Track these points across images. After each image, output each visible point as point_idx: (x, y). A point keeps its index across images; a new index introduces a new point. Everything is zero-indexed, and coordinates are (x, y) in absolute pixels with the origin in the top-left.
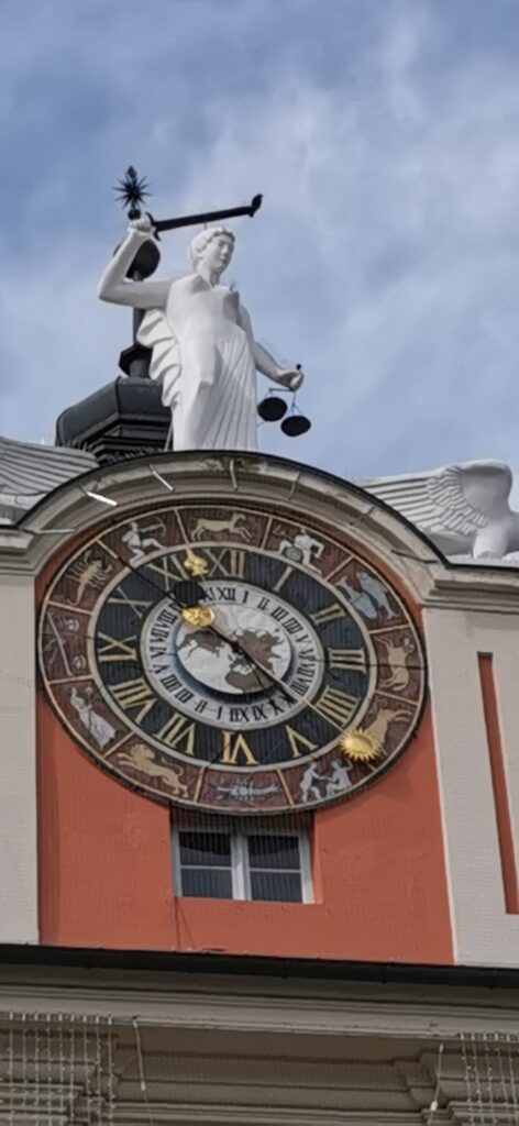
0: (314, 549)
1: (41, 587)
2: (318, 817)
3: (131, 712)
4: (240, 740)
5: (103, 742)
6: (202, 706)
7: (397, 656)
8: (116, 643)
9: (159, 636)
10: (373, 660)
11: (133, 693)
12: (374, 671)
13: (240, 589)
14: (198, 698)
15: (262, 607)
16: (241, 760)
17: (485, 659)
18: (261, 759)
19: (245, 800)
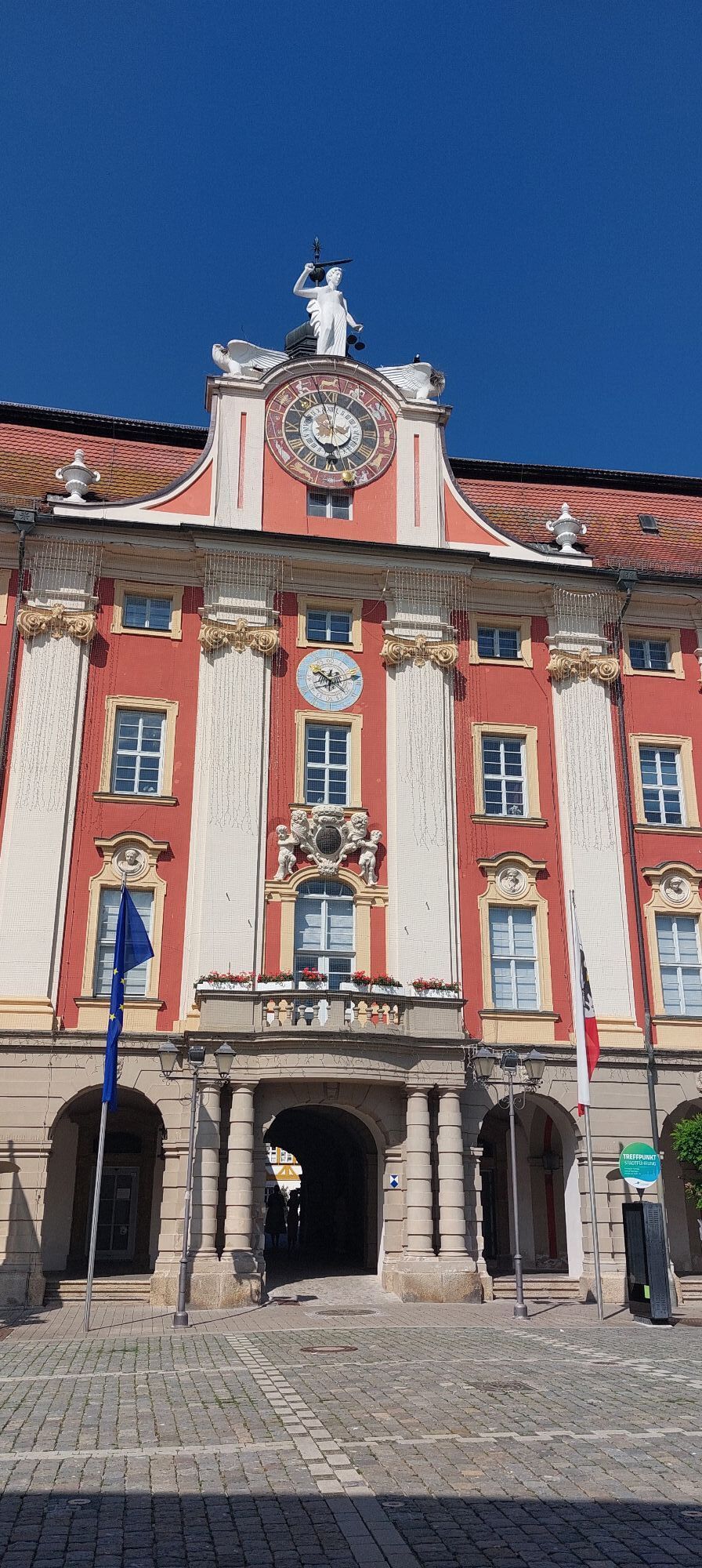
1: (267, 403)
2: (355, 492)
3: (296, 451)
4: (332, 463)
5: (286, 461)
6: (320, 449)
7: (387, 434)
8: (292, 425)
9: (307, 424)
10: (379, 435)
11: (295, 443)
12: (378, 439)
13: (335, 407)
14: (319, 446)
15: (343, 414)
16: (332, 470)
17: (417, 437)
18: (338, 470)
19: (331, 484)
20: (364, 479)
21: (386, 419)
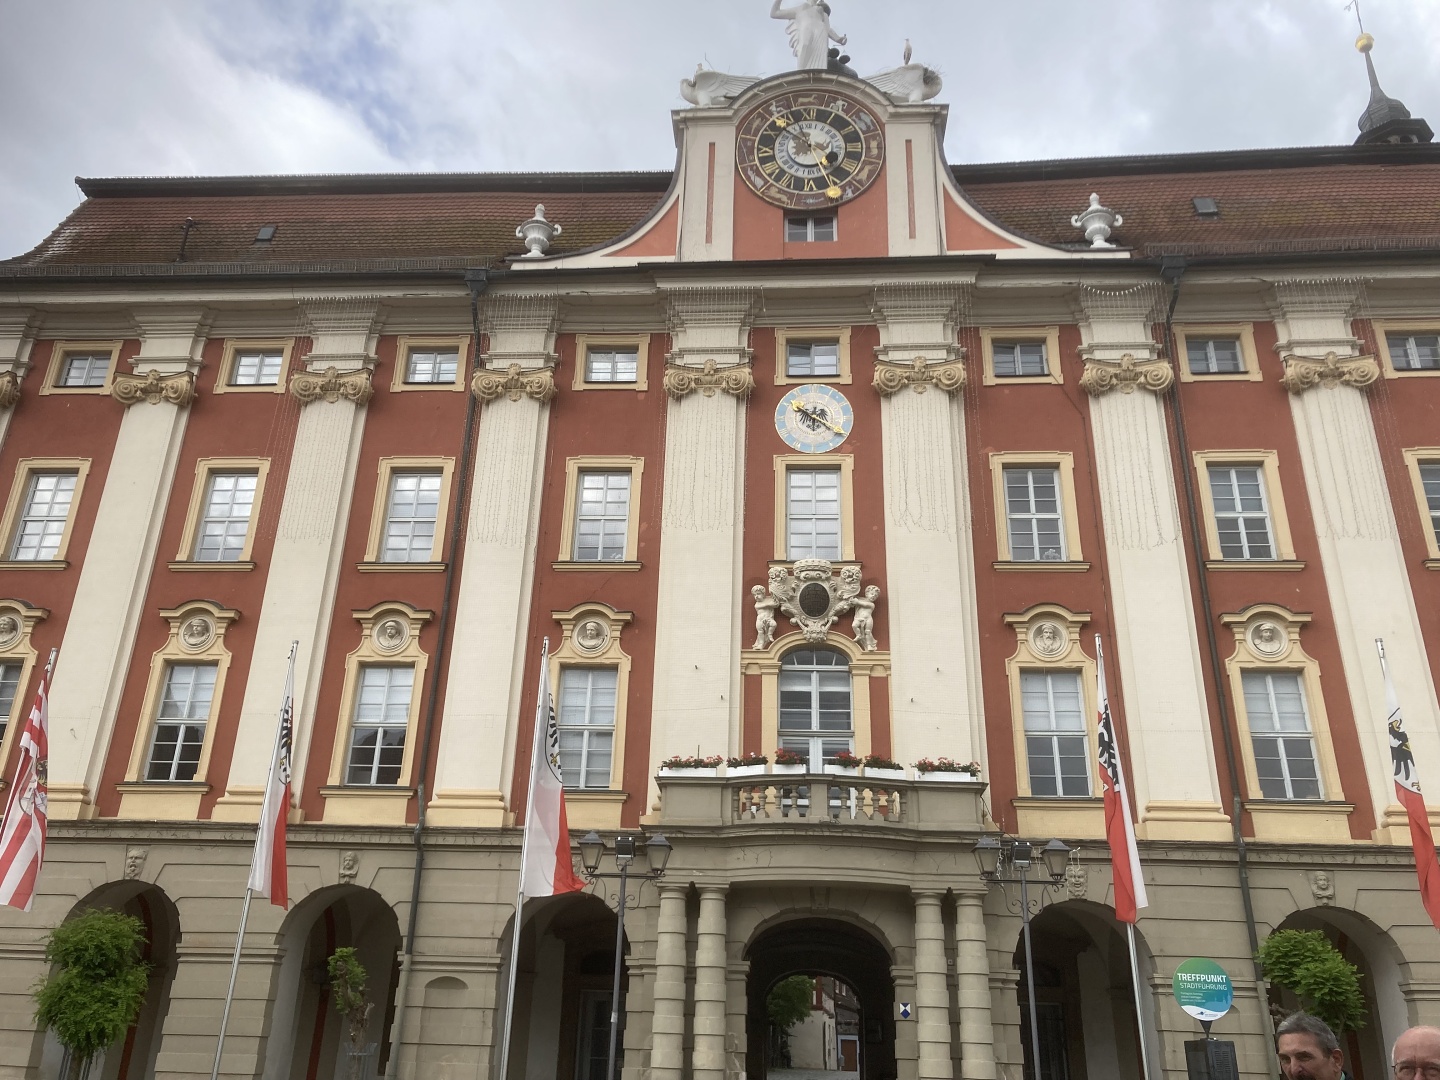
0: (844, 105)
1: (738, 129)
2: (840, 210)
3: (770, 175)
4: (811, 182)
5: (759, 187)
6: (797, 170)
7: (874, 144)
8: (765, 149)
9: (781, 145)
10: (864, 146)
11: (769, 167)
12: (864, 150)
13: (814, 123)
14: (796, 167)
15: (822, 130)
16: (811, 189)
17: (908, 142)
18: (819, 188)
19: (812, 204)
20: (850, 194)
21: (872, 128)
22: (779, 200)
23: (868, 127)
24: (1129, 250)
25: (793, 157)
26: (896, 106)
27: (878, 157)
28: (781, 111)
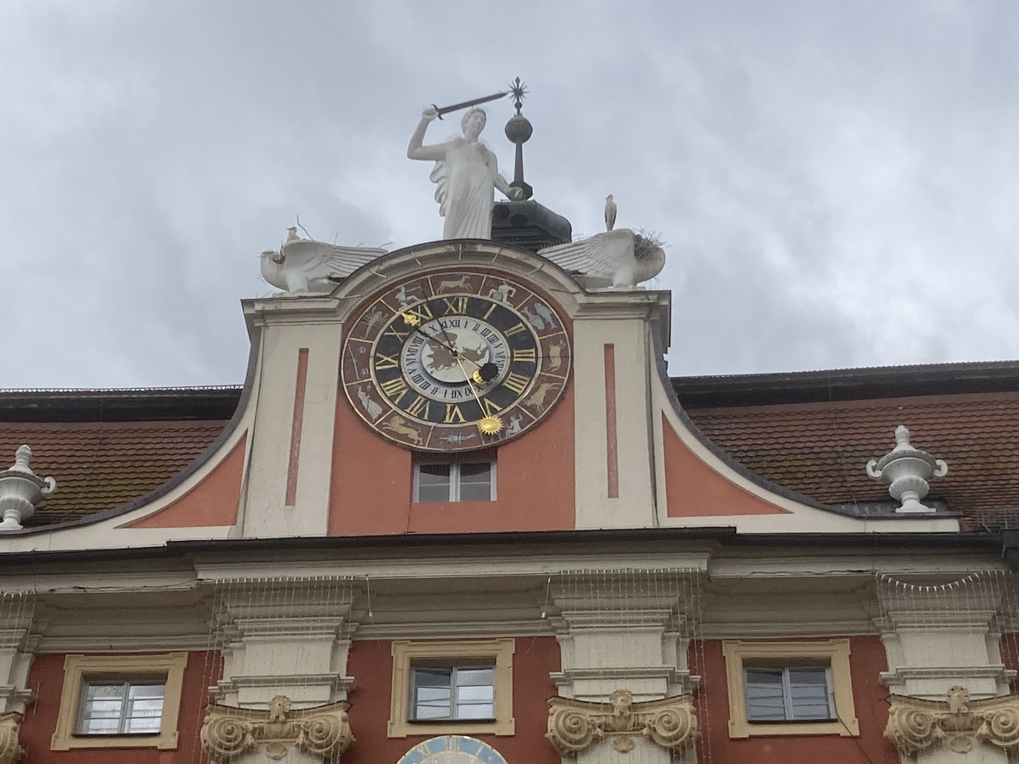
0: (510, 292)
1: (346, 328)
2: (500, 451)
3: (392, 399)
4: (457, 409)
5: (374, 418)
6: (435, 391)
7: (555, 351)
8: (386, 359)
9: (412, 352)
10: (540, 354)
11: (391, 386)
13: (463, 320)
14: (433, 386)
15: (475, 329)
16: (456, 420)
17: (609, 348)
18: (468, 419)
19: (456, 444)
20: (516, 427)
21: (553, 326)
22: (405, 437)
23: (547, 325)
24: (958, 517)
25: (429, 370)
26: (588, 294)
27: (562, 370)
28: (413, 301)
